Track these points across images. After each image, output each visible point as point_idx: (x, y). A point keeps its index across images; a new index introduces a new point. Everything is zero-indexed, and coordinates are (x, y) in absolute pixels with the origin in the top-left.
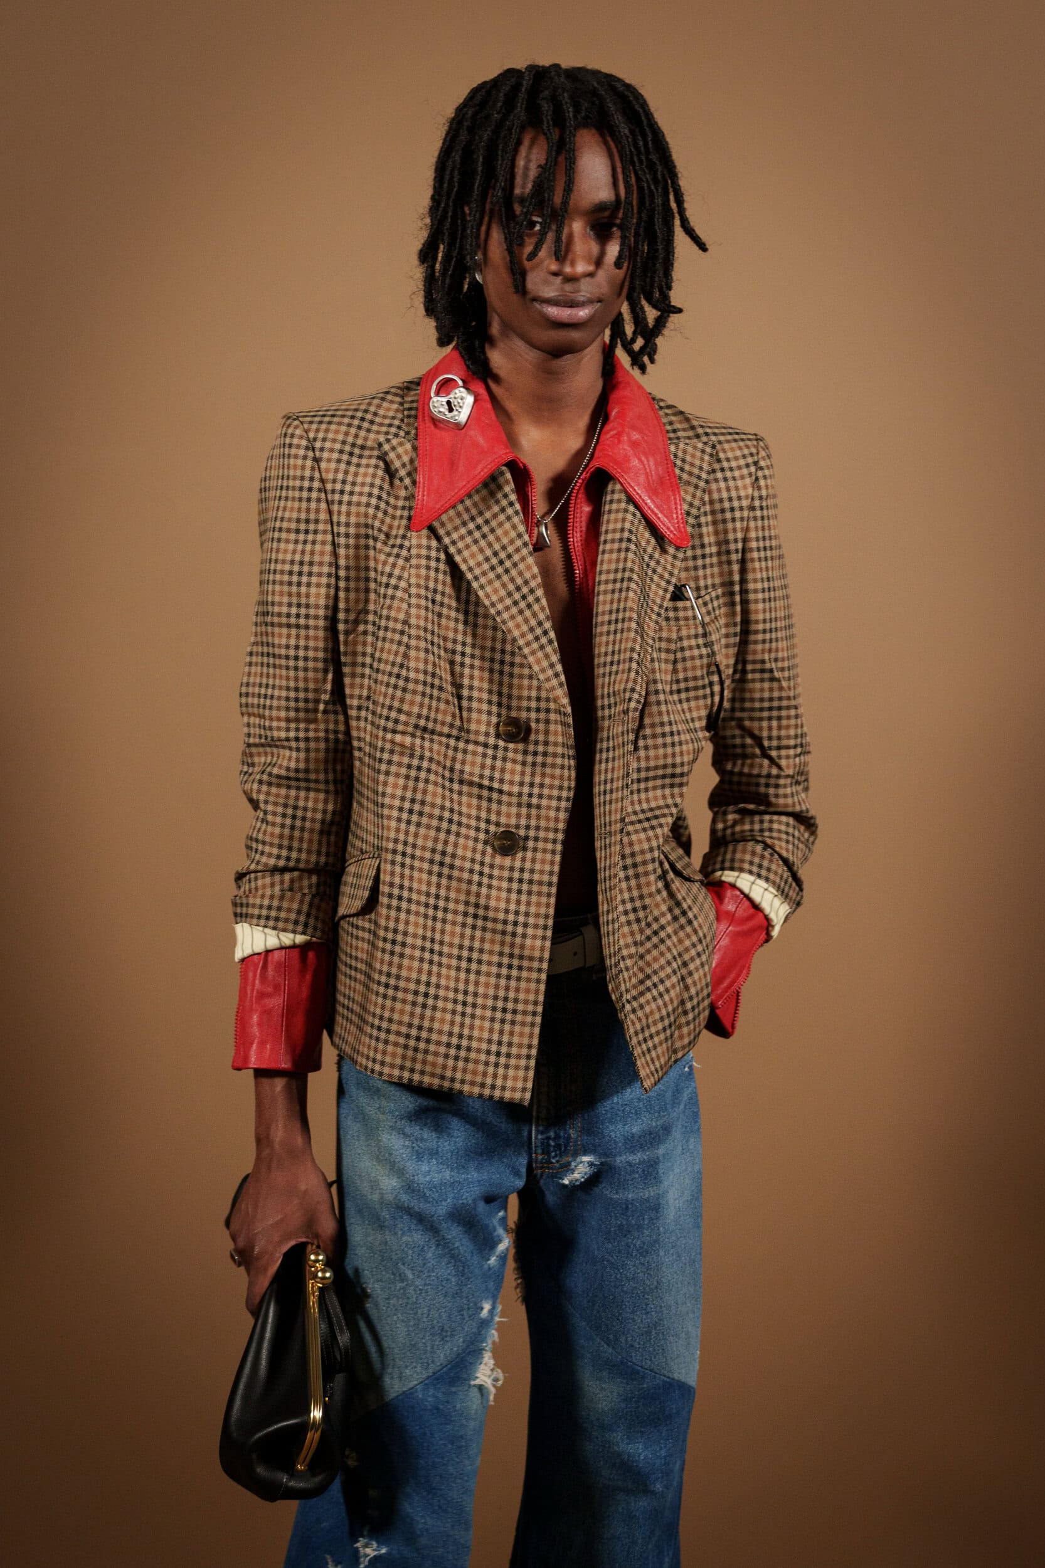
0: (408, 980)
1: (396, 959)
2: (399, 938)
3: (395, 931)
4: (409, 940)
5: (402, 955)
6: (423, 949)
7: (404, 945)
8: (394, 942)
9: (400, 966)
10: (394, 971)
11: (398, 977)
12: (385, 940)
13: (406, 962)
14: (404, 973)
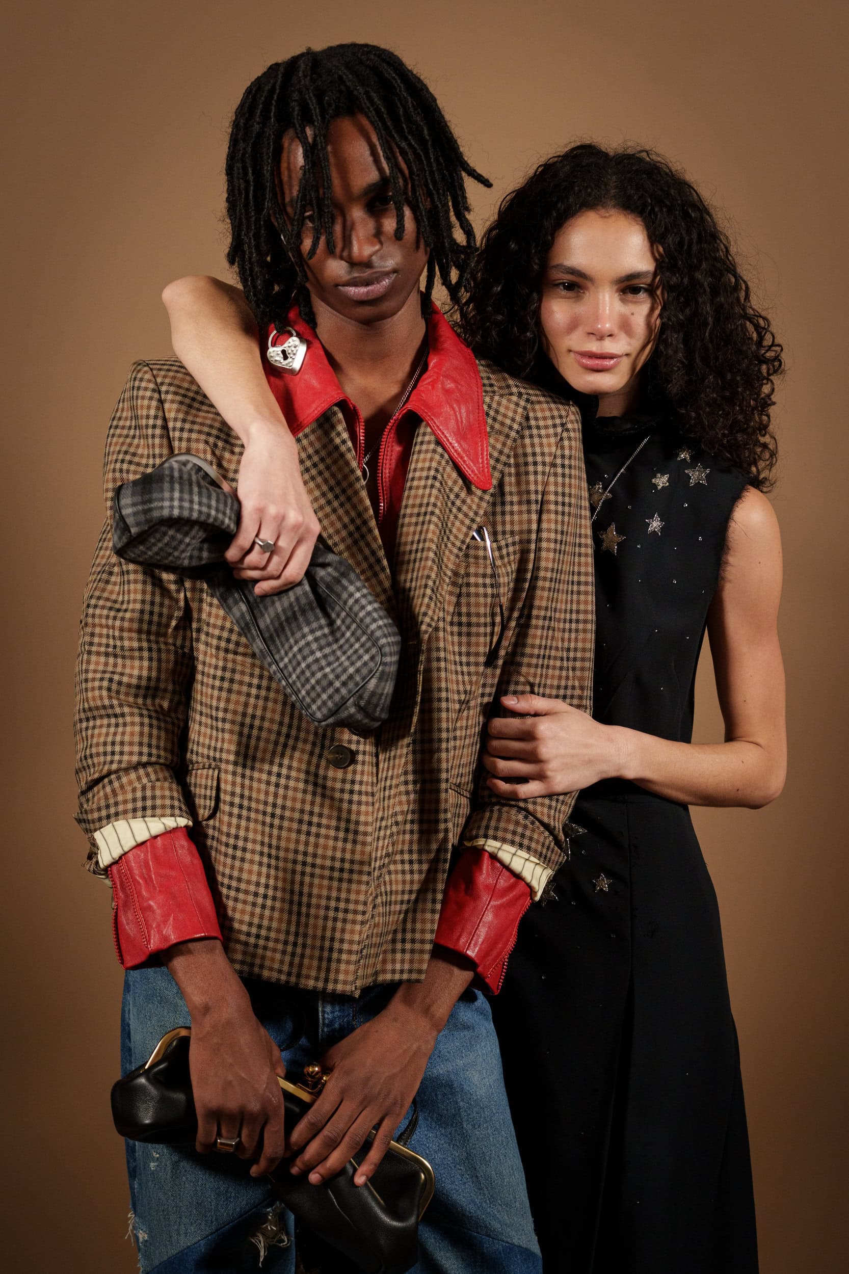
0: (248, 882)
1: (237, 863)
2: (240, 843)
3: (237, 837)
4: (250, 846)
5: (243, 860)
6: (262, 854)
7: (244, 850)
8: (235, 847)
9: (241, 870)
10: (236, 874)
11: (239, 880)
12: (227, 845)
13: (246, 866)
14: (245, 876)
